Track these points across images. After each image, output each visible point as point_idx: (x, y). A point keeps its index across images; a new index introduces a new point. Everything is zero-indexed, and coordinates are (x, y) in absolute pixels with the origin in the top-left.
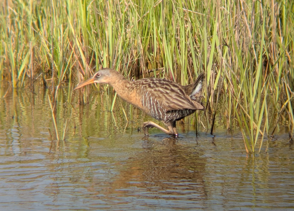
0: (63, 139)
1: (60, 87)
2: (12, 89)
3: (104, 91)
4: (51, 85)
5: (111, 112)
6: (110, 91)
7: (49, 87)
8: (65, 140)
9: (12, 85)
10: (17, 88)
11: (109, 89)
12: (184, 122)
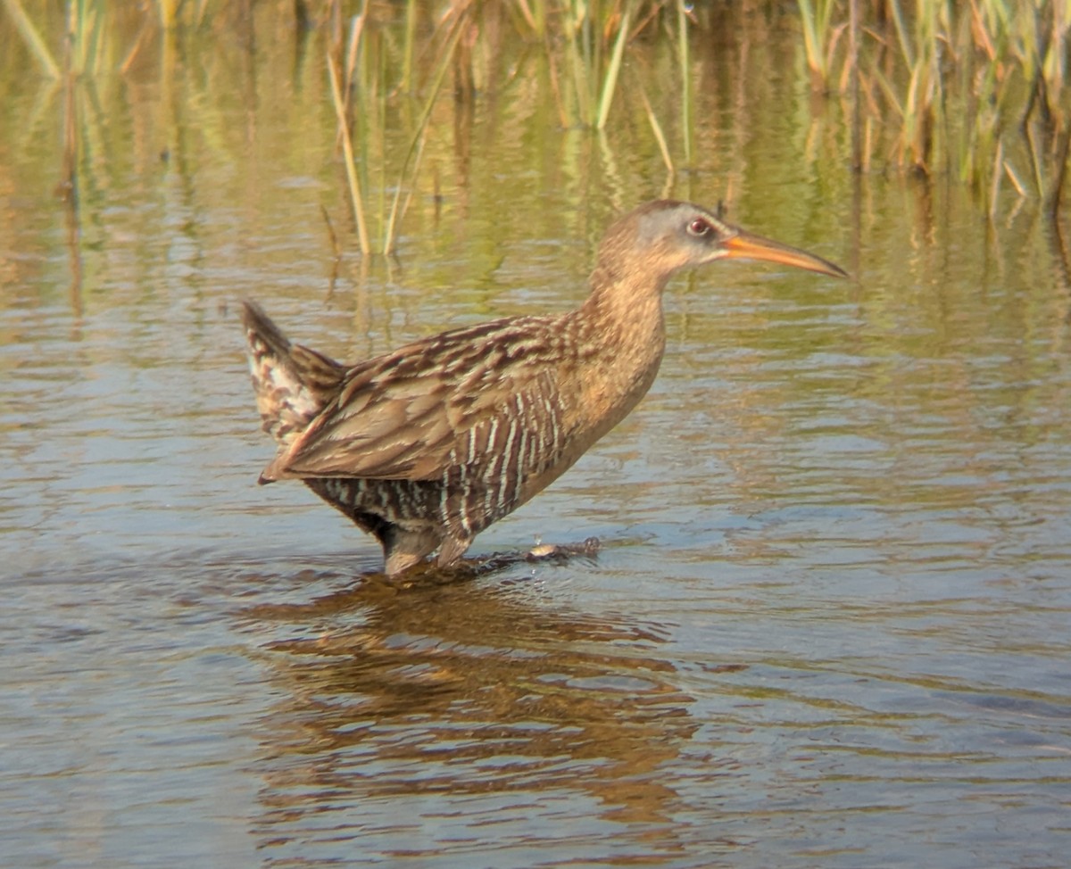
0: (386, 251)
1: (370, 25)
2: (158, 33)
3: (564, 38)
4: (328, 15)
5: (595, 131)
6: (592, 36)
7: (319, 24)
8: (393, 252)
9: (157, 16)
10: (179, 30)
11: (586, 30)
12: (928, 172)
